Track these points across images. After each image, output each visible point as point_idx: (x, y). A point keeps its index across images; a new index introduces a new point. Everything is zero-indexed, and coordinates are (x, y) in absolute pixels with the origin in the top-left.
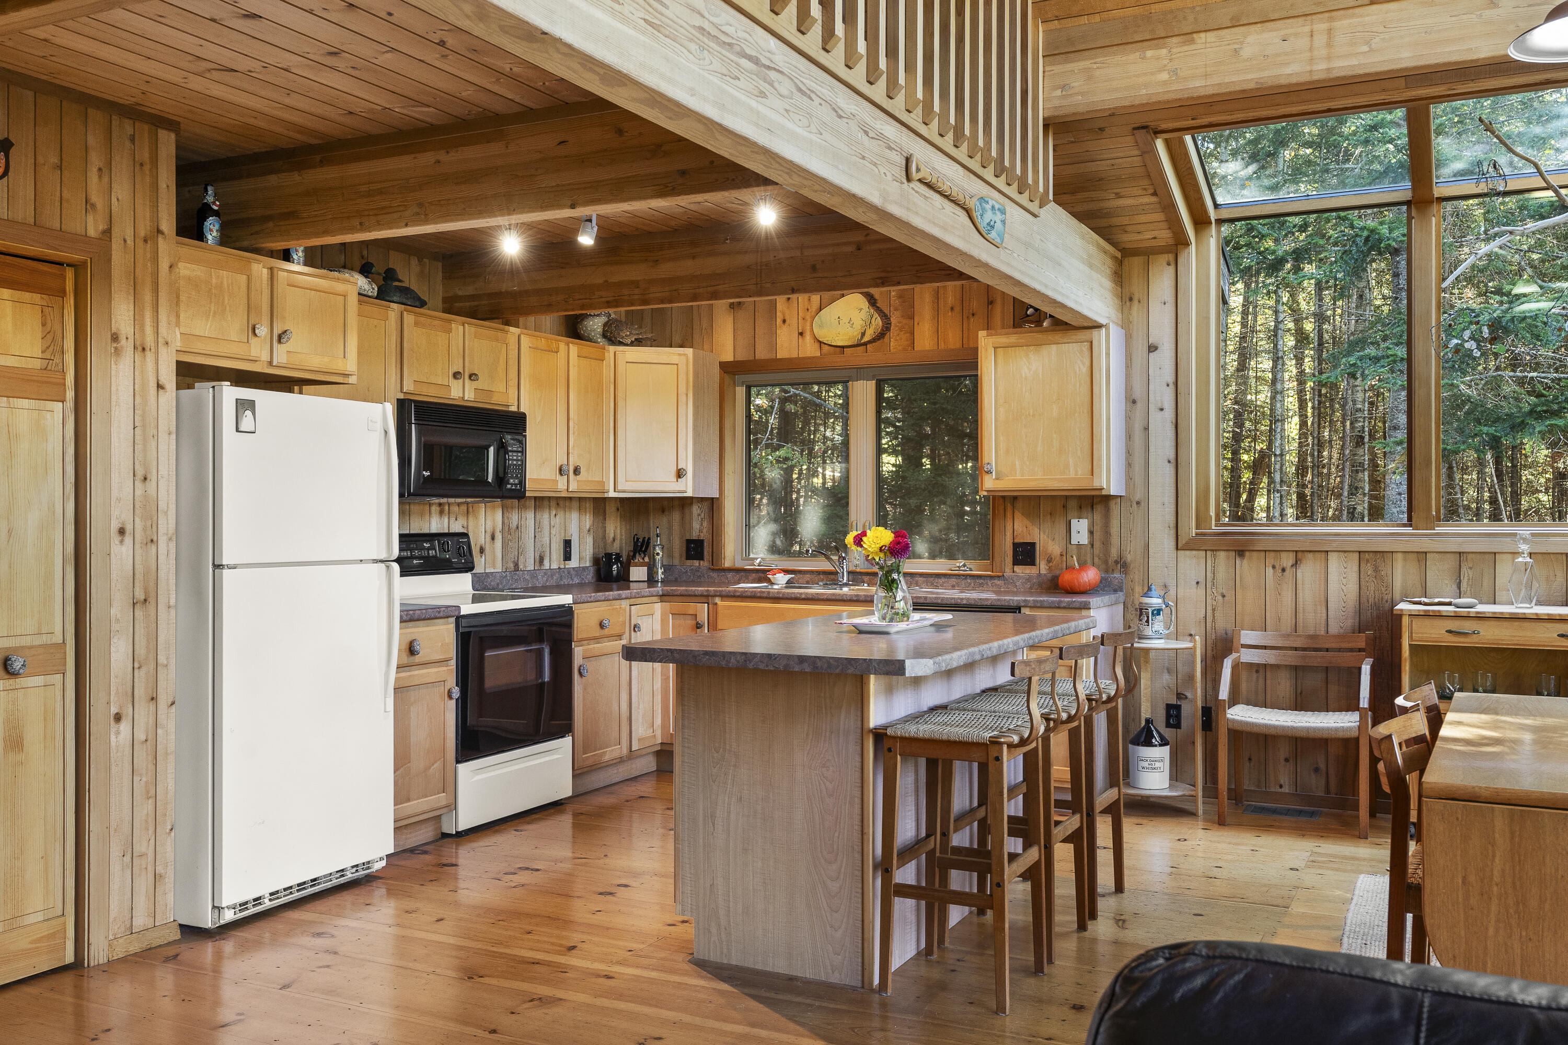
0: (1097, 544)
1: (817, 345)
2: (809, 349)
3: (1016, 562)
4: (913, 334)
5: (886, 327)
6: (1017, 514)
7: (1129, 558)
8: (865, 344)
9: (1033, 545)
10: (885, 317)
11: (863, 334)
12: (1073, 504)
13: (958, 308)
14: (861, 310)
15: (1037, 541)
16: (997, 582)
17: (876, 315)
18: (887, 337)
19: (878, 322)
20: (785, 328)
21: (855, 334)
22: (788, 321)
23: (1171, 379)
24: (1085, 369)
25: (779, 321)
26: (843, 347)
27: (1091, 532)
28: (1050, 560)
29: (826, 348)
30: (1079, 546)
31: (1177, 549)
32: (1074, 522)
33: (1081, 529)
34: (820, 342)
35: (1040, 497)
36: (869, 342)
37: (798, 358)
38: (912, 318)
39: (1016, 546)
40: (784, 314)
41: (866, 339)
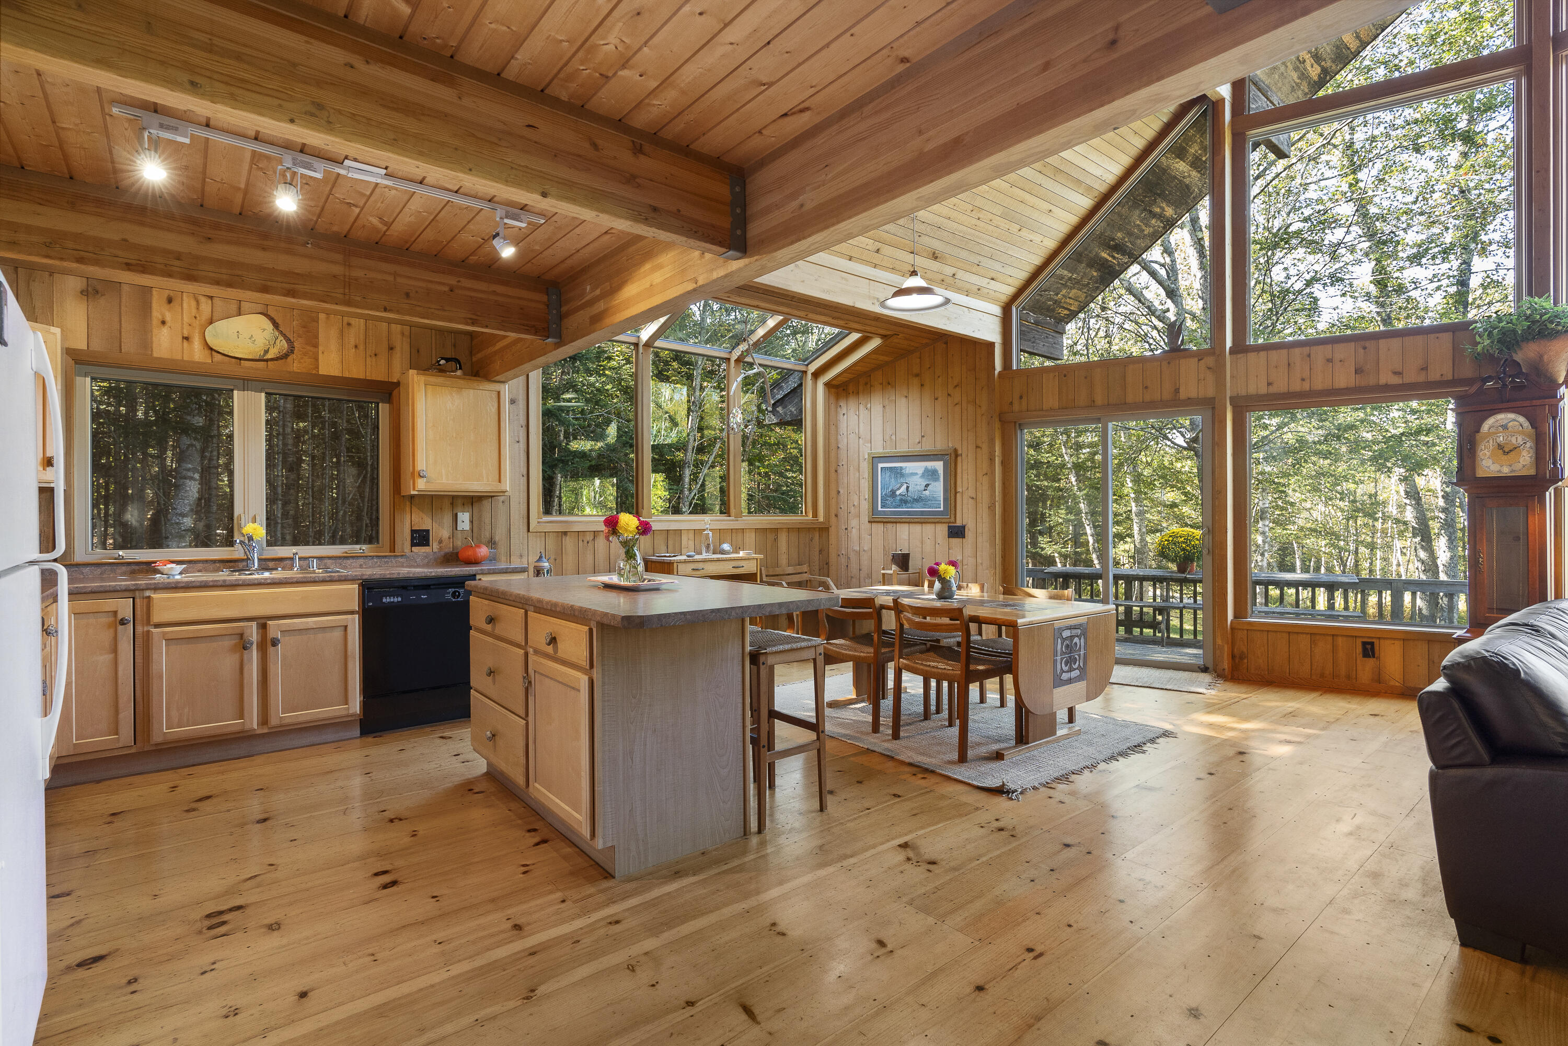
0: (475, 530)
1: (207, 352)
2: (197, 353)
3: (413, 544)
4: (317, 360)
5: (291, 350)
6: (414, 509)
7: (497, 539)
8: (267, 360)
9: (428, 531)
10: (288, 340)
11: (266, 352)
12: (460, 501)
13: (361, 347)
14: (264, 330)
15: (430, 528)
16: (400, 560)
17: (281, 338)
18: (290, 359)
19: (282, 345)
20: (165, 330)
21: (257, 350)
22: (168, 324)
23: (524, 423)
24: (494, 410)
25: (155, 322)
26: (240, 359)
27: (472, 522)
28: (440, 542)
29: (218, 357)
30: (463, 531)
31: (528, 530)
32: (460, 515)
33: (464, 518)
34: (211, 349)
35: (432, 496)
36: (272, 360)
37: (182, 360)
38: (316, 346)
39: (413, 532)
40: (163, 315)
41: (269, 356)
